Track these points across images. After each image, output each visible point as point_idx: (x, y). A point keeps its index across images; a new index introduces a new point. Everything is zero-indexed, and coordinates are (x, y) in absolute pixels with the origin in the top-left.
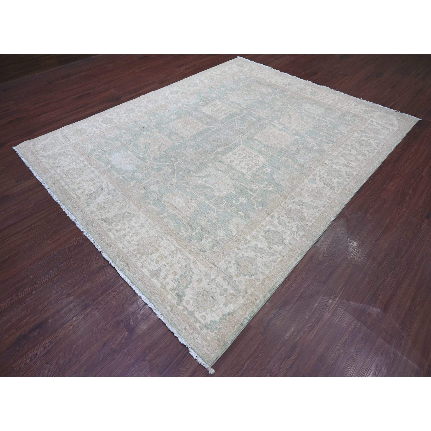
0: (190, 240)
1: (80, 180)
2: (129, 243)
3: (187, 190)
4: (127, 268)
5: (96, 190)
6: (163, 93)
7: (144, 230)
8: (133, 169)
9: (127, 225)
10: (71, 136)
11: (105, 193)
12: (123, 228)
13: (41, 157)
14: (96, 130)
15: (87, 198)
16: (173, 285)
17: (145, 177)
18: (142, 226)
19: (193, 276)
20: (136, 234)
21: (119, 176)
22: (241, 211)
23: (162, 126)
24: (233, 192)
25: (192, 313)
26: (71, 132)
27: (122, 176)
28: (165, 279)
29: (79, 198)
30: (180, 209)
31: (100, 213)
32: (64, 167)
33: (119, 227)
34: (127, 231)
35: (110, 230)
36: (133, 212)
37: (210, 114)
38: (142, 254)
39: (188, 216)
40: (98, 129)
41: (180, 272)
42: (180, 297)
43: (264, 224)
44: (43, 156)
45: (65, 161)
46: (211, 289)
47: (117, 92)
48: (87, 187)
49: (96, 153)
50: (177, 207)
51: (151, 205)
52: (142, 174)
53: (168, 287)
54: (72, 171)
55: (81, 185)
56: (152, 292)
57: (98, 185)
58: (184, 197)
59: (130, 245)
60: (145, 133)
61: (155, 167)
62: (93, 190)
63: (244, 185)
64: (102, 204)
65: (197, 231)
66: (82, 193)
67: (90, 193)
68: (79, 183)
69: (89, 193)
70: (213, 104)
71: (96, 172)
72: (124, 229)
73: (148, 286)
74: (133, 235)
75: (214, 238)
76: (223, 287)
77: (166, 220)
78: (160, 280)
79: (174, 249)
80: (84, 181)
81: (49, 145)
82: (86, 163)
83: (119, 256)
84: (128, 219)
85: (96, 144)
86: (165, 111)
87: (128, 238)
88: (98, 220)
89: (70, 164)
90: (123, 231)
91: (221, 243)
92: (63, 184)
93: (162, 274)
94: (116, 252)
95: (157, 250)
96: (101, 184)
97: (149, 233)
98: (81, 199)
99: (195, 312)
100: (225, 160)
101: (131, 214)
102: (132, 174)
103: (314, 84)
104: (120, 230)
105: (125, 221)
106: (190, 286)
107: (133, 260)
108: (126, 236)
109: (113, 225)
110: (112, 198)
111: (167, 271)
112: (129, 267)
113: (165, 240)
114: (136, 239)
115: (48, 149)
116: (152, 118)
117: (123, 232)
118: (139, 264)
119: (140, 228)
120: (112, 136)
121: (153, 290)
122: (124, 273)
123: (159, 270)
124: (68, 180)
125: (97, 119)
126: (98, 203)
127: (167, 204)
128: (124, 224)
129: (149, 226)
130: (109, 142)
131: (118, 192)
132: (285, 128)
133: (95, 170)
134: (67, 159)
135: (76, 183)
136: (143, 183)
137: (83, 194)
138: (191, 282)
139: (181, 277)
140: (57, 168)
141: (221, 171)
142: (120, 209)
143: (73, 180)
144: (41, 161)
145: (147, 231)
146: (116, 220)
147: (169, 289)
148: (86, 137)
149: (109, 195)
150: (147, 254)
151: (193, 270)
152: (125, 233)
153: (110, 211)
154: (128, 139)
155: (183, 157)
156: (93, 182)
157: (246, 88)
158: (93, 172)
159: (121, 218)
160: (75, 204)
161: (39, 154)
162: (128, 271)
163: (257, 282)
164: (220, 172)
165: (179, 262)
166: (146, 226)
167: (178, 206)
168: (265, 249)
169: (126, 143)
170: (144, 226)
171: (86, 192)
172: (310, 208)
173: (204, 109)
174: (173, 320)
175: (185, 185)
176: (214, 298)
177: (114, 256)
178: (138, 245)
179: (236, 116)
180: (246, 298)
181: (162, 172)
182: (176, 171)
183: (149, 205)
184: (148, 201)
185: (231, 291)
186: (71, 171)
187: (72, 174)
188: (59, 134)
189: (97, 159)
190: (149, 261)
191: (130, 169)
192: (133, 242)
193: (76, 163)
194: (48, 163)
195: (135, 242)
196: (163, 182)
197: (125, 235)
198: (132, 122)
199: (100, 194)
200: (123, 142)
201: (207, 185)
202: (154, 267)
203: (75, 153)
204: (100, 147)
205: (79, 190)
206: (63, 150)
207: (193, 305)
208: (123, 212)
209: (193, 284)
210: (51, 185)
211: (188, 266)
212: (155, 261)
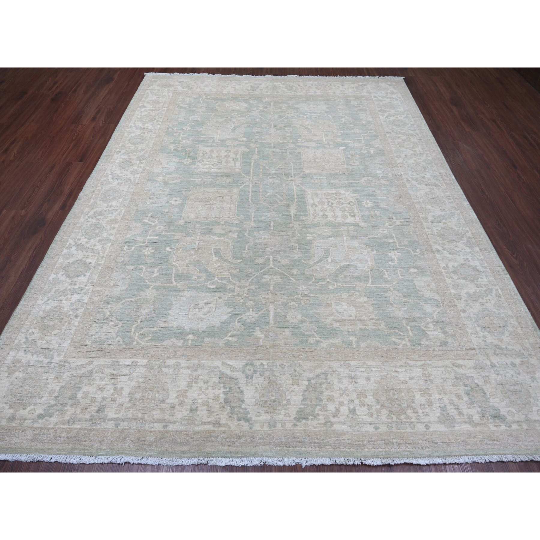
0: (420, 344)
1: (175, 395)
2: (371, 415)
3: (330, 287)
4: (418, 446)
5: (225, 388)
6: (110, 173)
7: (362, 381)
8: (229, 313)
9: (336, 395)
10: (42, 338)
11: (242, 380)
12: (337, 403)
13: (40, 421)
14: (76, 297)
15: (229, 411)
16: (476, 411)
17: (261, 312)
18: (353, 378)
19: (476, 381)
20: (362, 395)
21: (225, 339)
22: (410, 268)
23: (178, 224)
24: (375, 252)
25: (528, 420)
26: (33, 333)
27: (230, 336)
28: (461, 413)
29: (217, 423)
30: (357, 318)
31: (280, 414)
32: (114, 400)
33: (331, 408)
34: (346, 402)
35: (328, 423)
36: (318, 371)
37: (217, 170)
38: (404, 412)
39: (377, 318)
40: (78, 293)
41: (461, 391)
42: (497, 416)
43: (445, 265)
44: (41, 416)
45: (102, 389)
46: (505, 376)
47: (23, 212)
48: (203, 396)
49: (137, 334)
50: (351, 318)
51: (322, 342)
52: (251, 310)
53: (476, 418)
54: (140, 394)
55: (188, 401)
56: (477, 442)
57: (215, 378)
58: (341, 300)
59: (375, 416)
60: (168, 249)
61: (253, 287)
62: (220, 392)
63: (373, 236)
64: (263, 399)
65: (409, 328)
66: (210, 412)
67: (222, 400)
68: (181, 403)
69: (220, 401)
70: (201, 154)
71: (183, 363)
72: (341, 404)
73: (465, 441)
74: (360, 400)
75: (432, 320)
76: (509, 364)
77: (363, 345)
78: (459, 420)
79: (422, 372)
80: (185, 392)
81: (22, 387)
82: (142, 362)
83: (389, 443)
84: (324, 387)
85: (114, 319)
86: (152, 199)
87: (361, 411)
88: (295, 425)
89: (119, 386)
90: (341, 408)
91: (443, 319)
92: (158, 427)
93: (453, 412)
94: (380, 442)
95: (409, 390)
96: (218, 373)
97: (372, 379)
98: (223, 421)
99: (529, 416)
100: (316, 220)
101: (317, 376)
102: (239, 322)
103: (277, 77)
104: (338, 410)
105: (326, 393)
106: (488, 394)
107: (409, 430)
108: (354, 409)
109: (320, 413)
110: (263, 377)
111: (451, 401)
112: (418, 443)
113: (400, 370)
114: (370, 400)
115: (29, 395)
116: (146, 221)
117: (344, 410)
118: (421, 428)
119: (354, 383)
120: (124, 288)
121: (476, 439)
122: (422, 456)
123: (443, 410)
124: (157, 414)
125: (51, 278)
126: (256, 404)
127: (336, 325)
128: (330, 399)
129: (363, 370)
130: (132, 301)
131: (260, 363)
132: (317, 143)
133: (175, 361)
134: (97, 382)
135: (177, 407)
136: (272, 322)
137: (213, 412)
138: (482, 389)
139: (469, 395)
140: (103, 412)
141: (330, 237)
142: (295, 382)
143: (163, 406)
144: (52, 426)
145: (368, 379)
146: (314, 403)
147: (479, 420)
148: (76, 321)
149: (254, 378)
150: (409, 405)
151: (468, 375)
152: (348, 407)
153: (288, 398)
154: (156, 274)
155: (267, 249)
156: (199, 381)
157: (214, 114)
158: (177, 367)
159: (314, 394)
160: (227, 438)
161: (25, 420)
162: (422, 448)
163: (517, 330)
164: (331, 239)
165: (445, 380)
166: (359, 374)
167: (351, 316)
168: (478, 291)
169: (162, 283)
170: (355, 376)
171: (215, 406)
172: (450, 218)
173: (201, 167)
174: (529, 447)
175: (320, 283)
176: (518, 383)
177: (381, 450)
178: (383, 406)
179: (251, 158)
180: (533, 354)
181: (271, 288)
182: (286, 274)
183: (321, 344)
184: (311, 340)
185: (517, 361)
186: (138, 395)
187: (148, 398)
188: (12, 354)
189: (151, 340)
190: (420, 411)
191: (225, 317)
192: (374, 408)
193: (126, 375)
194: (72, 420)
195: (375, 406)
196: (292, 300)
197: (353, 411)
198: (124, 246)
199: (239, 388)
200: (154, 285)
201: (342, 264)
202: (435, 414)
203: (96, 362)
204: (128, 319)
205: (198, 413)
206: (68, 374)
207: (518, 411)
208: (306, 382)
209: (486, 388)
210: (138, 450)
211: (458, 376)
212: (427, 404)
